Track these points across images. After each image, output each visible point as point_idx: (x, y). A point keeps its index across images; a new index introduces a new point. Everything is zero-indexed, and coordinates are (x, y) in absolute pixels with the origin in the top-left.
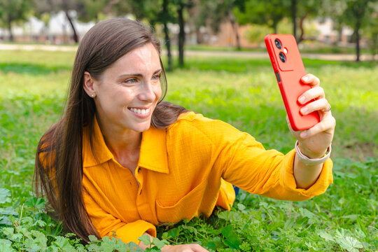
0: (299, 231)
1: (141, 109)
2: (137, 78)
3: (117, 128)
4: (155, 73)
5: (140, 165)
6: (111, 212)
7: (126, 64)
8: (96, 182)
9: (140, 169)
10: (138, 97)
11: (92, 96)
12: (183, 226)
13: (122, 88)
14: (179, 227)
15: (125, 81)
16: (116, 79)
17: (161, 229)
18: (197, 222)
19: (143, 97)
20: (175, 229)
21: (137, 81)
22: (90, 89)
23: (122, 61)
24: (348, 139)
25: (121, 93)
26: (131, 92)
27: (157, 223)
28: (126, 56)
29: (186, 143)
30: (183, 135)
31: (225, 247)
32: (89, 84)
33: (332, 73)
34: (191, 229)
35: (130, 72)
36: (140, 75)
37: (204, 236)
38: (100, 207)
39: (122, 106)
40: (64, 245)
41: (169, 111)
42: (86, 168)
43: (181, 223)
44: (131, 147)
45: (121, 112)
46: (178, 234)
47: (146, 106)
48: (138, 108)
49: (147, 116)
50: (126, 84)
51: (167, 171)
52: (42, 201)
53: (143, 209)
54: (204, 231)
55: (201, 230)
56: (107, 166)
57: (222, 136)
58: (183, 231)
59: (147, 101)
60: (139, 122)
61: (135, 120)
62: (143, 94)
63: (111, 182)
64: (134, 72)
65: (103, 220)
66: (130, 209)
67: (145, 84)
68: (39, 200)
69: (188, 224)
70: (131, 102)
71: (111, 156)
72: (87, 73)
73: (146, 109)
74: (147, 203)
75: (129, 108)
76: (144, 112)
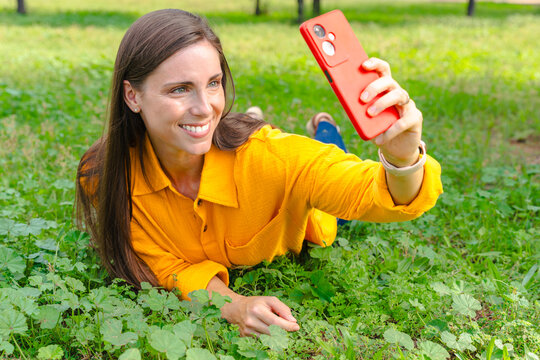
0: (415, 276)
1: (195, 126)
2: (186, 86)
3: (170, 150)
4: (211, 79)
5: (200, 196)
6: (170, 250)
7: (172, 70)
8: (150, 214)
9: (200, 201)
10: (190, 110)
11: (136, 111)
12: (263, 269)
13: (168, 100)
14: (259, 270)
15: (171, 90)
16: (160, 88)
17: (234, 273)
18: (283, 262)
19: (195, 111)
20: (254, 271)
21: (188, 91)
22: (132, 102)
23: (167, 66)
24: (522, 130)
25: (167, 107)
26: (179, 105)
27: (230, 266)
28: (171, 58)
29: (255, 170)
30: (252, 158)
31: (314, 298)
32: (131, 96)
33: (521, 25)
34: (275, 272)
35: (176, 80)
36: (190, 83)
37: (292, 280)
38: (157, 244)
39: (170, 123)
40: (101, 301)
41: (241, 127)
42: (138, 196)
43: (261, 265)
44: (192, 173)
45: (170, 131)
46: (257, 279)
47: (202, 122)
48: (191, 125)
49: (205, 135)
50: (173, 95)
51: (235, 205)
52: (85, 235)
53: (209, 248)
54: (292, 273)
55: (287, 272)
56: (163, 194)
57: (298, 157)
58: (263, 275)
59: (201, 116)
60: (194, 143)
61: (190, 141)
62: (196, 107)
63: (169, 215)
64: (182, 80)
65: (162, 260)
66: (194, 248)
67: (198, 94)
68: (82, 233)
69: (270, 267)
70: (182, 117)
71: (167, 182)
72: (127, 82)
73: (201, 126)
74: (216, 241)
75: (181, 126)
76: (199, 130)
